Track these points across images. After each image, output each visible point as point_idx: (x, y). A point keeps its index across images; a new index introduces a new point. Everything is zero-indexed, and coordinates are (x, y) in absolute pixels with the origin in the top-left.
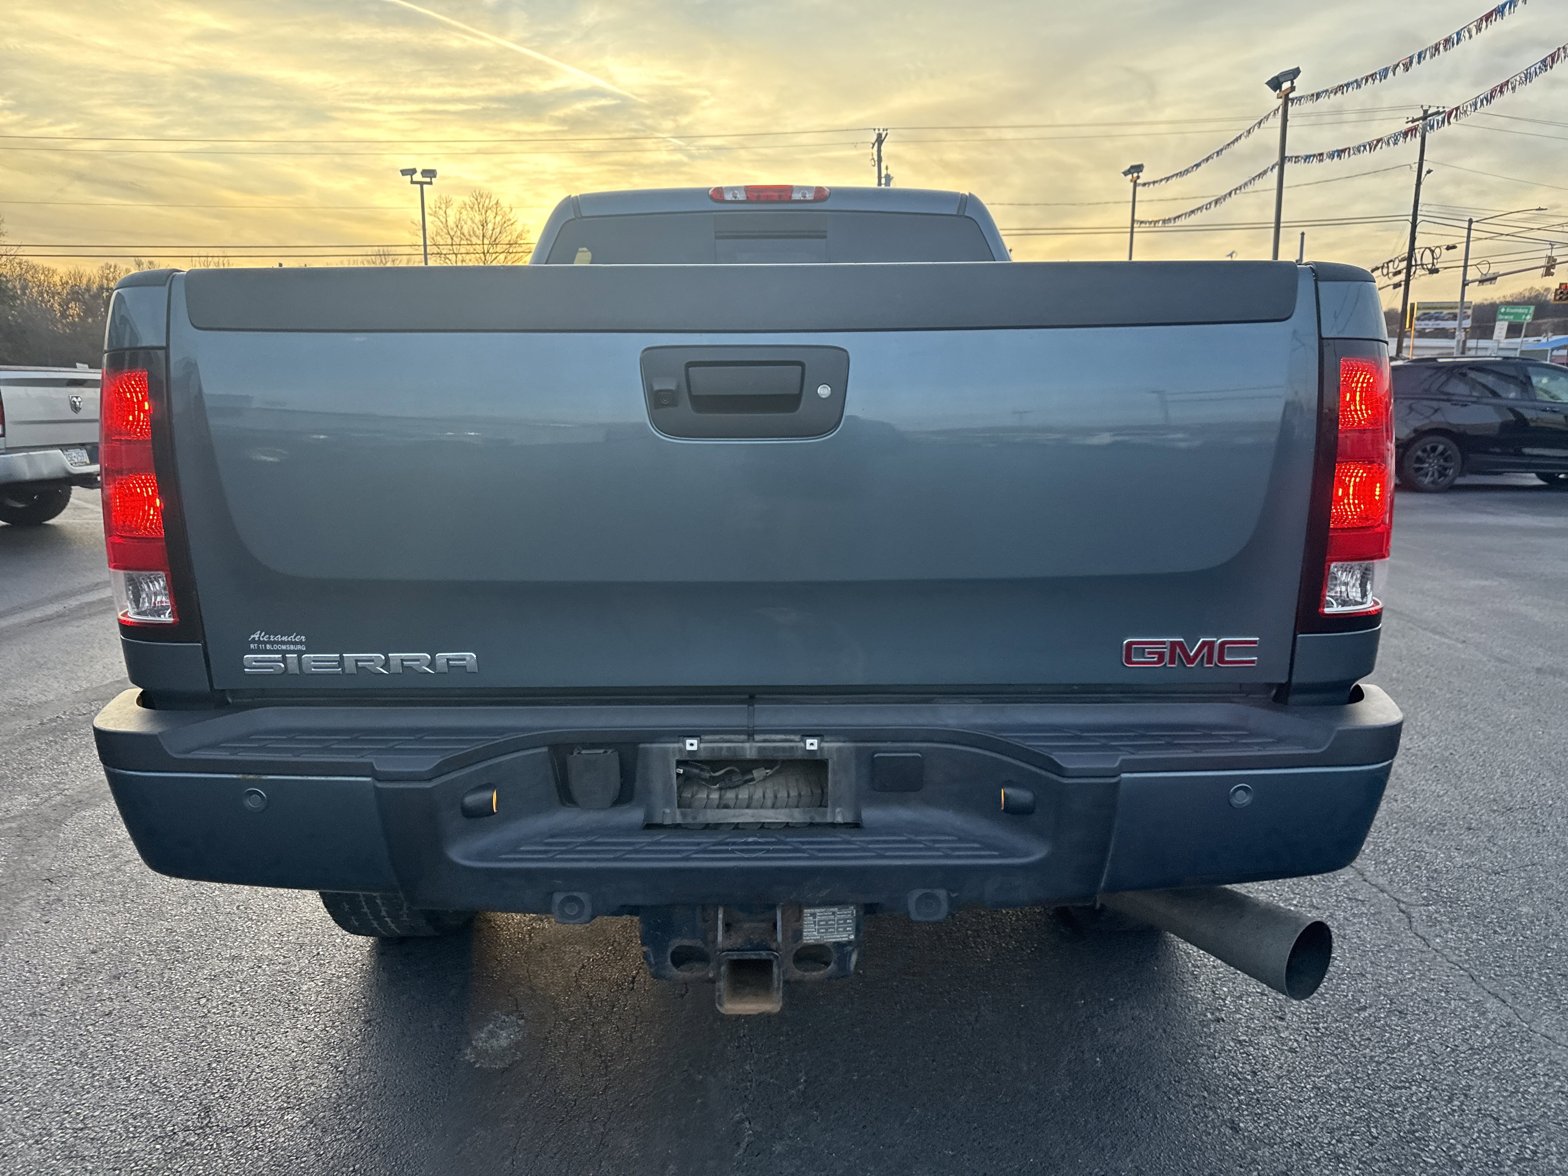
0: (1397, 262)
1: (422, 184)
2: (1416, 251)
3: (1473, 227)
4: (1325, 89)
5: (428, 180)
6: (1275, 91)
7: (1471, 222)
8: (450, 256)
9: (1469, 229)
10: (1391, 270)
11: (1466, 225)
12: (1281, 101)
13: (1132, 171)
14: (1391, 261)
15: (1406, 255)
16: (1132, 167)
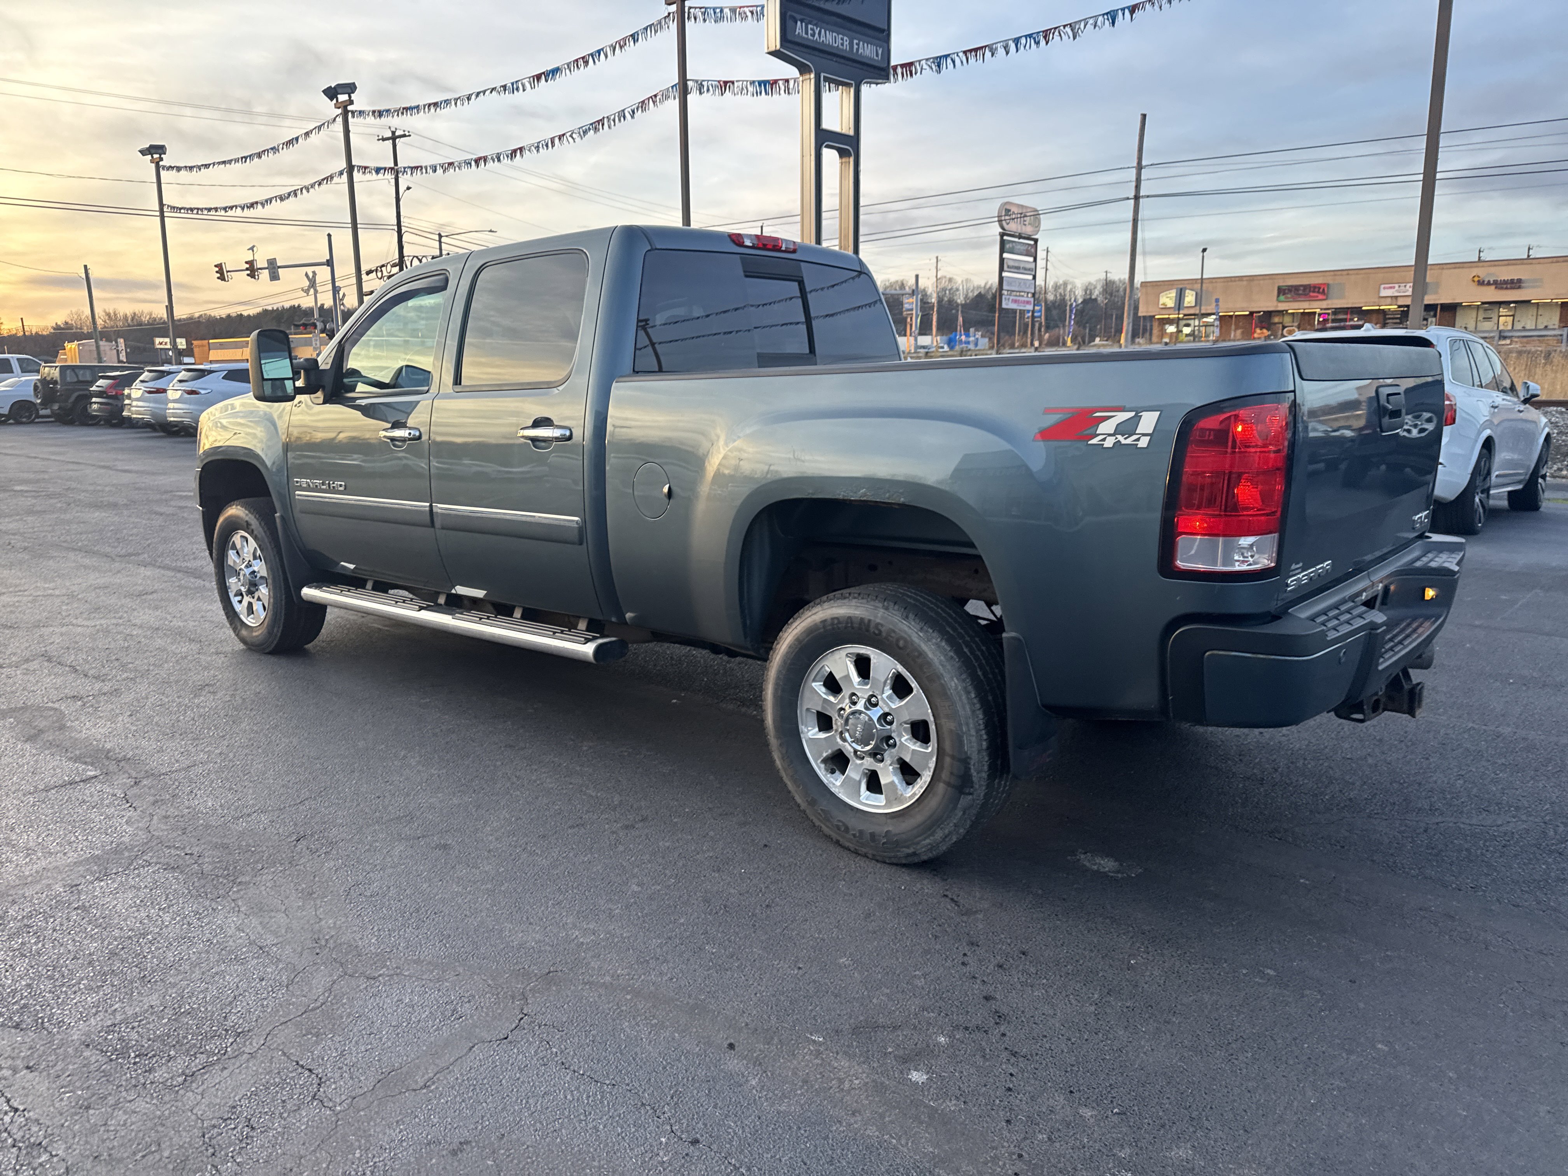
0: (389, 266)
2: (406, 258)
3: (443, 239)
4: (387, 108)
6: (332, 100)
7: (440, 236)
9: (440, 242)
10: (385, 274)
11: (437, 238)
12: (339, 111)
13: (153, 151)
14: (383, 266)
15: (397, 261)
16: (151, 147)
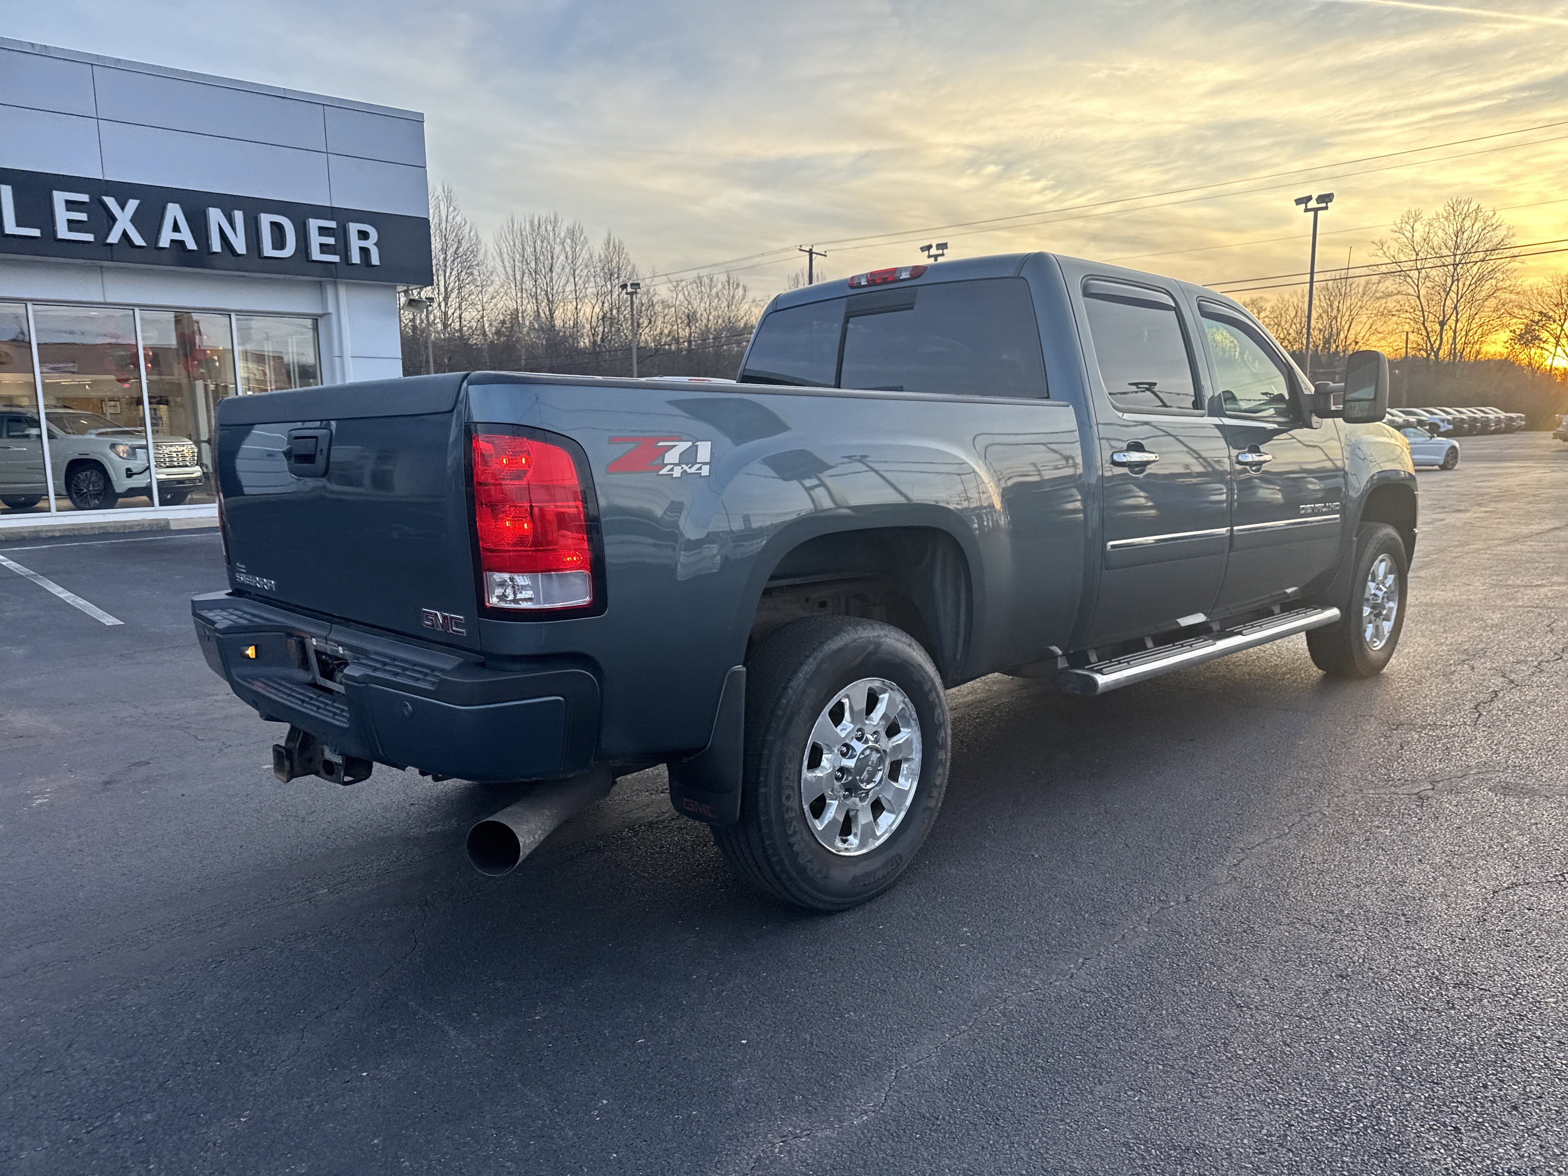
1: (1316, 210)
5: (1324, 205)
8: (1411, 274)
